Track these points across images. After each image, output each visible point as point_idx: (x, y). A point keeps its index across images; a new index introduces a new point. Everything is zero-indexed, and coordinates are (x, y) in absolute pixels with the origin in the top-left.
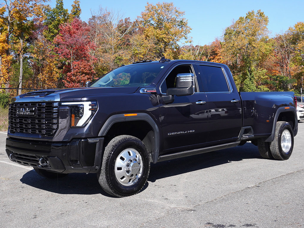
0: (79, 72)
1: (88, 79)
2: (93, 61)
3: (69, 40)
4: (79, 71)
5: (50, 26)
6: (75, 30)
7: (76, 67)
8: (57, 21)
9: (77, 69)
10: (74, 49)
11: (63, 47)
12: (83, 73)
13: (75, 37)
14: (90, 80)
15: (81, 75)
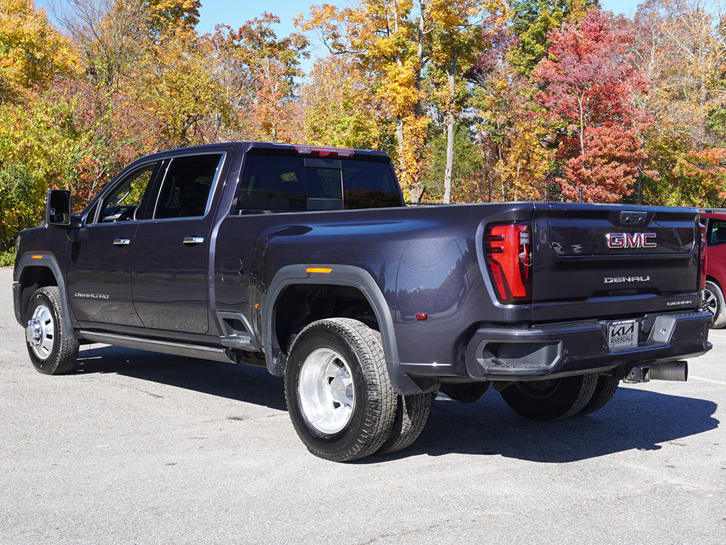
0: (602, 157)
1: (626, 174)
2: (641, 125)
3: (576, 72)
4: (600, 153)
5: (525, 36)
6: (589, 42)
7: (593, 143)
8: (541, 21)
9: (596, 146)
10: (587, 95)
11: (559, 89)
12: (612, 158)
13: (591, 62)
14: (630, 177)
15: (606, 163)
